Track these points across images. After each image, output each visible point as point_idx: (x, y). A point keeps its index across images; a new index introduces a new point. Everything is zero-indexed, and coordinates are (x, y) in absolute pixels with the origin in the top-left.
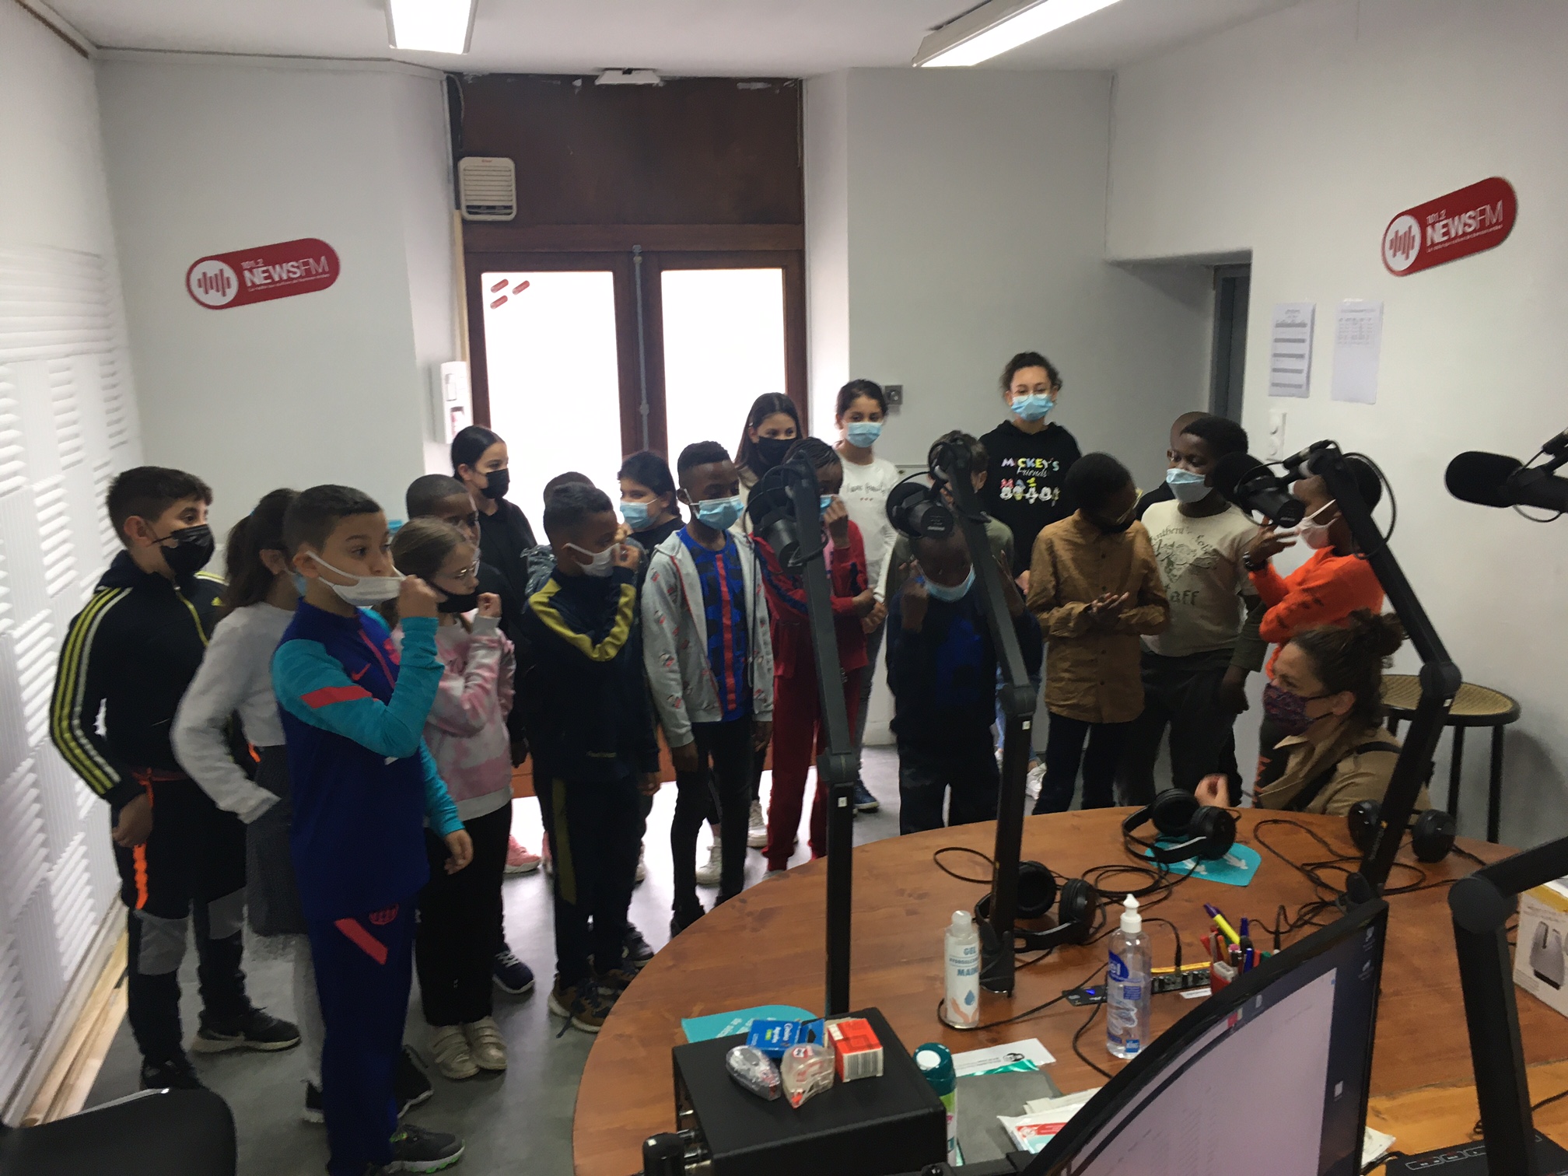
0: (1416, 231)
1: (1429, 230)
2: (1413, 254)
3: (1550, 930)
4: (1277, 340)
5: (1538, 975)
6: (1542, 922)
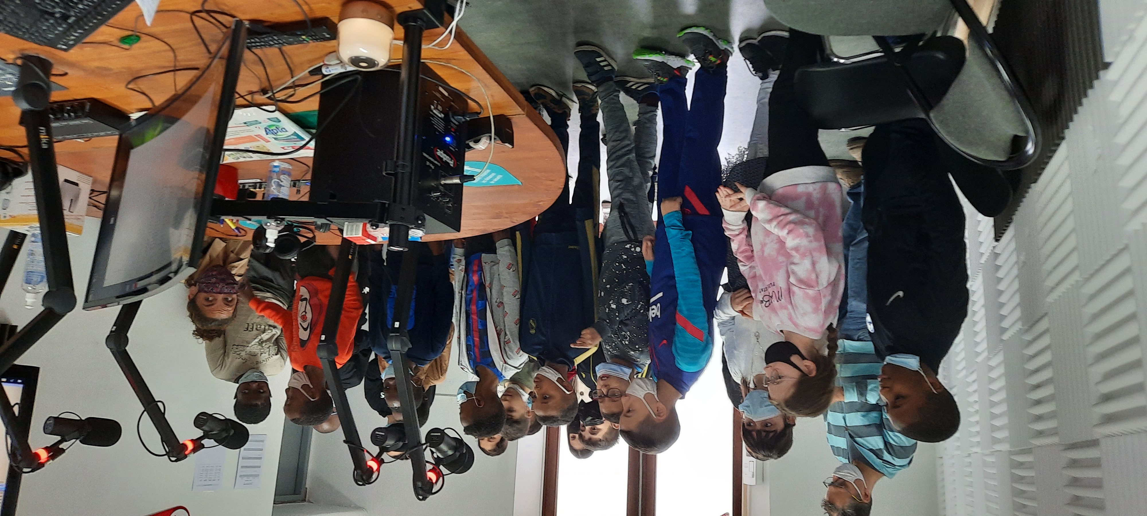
3: (68, 210)
4: (259, 467)
5: (77, 184)
6: (72, 212)
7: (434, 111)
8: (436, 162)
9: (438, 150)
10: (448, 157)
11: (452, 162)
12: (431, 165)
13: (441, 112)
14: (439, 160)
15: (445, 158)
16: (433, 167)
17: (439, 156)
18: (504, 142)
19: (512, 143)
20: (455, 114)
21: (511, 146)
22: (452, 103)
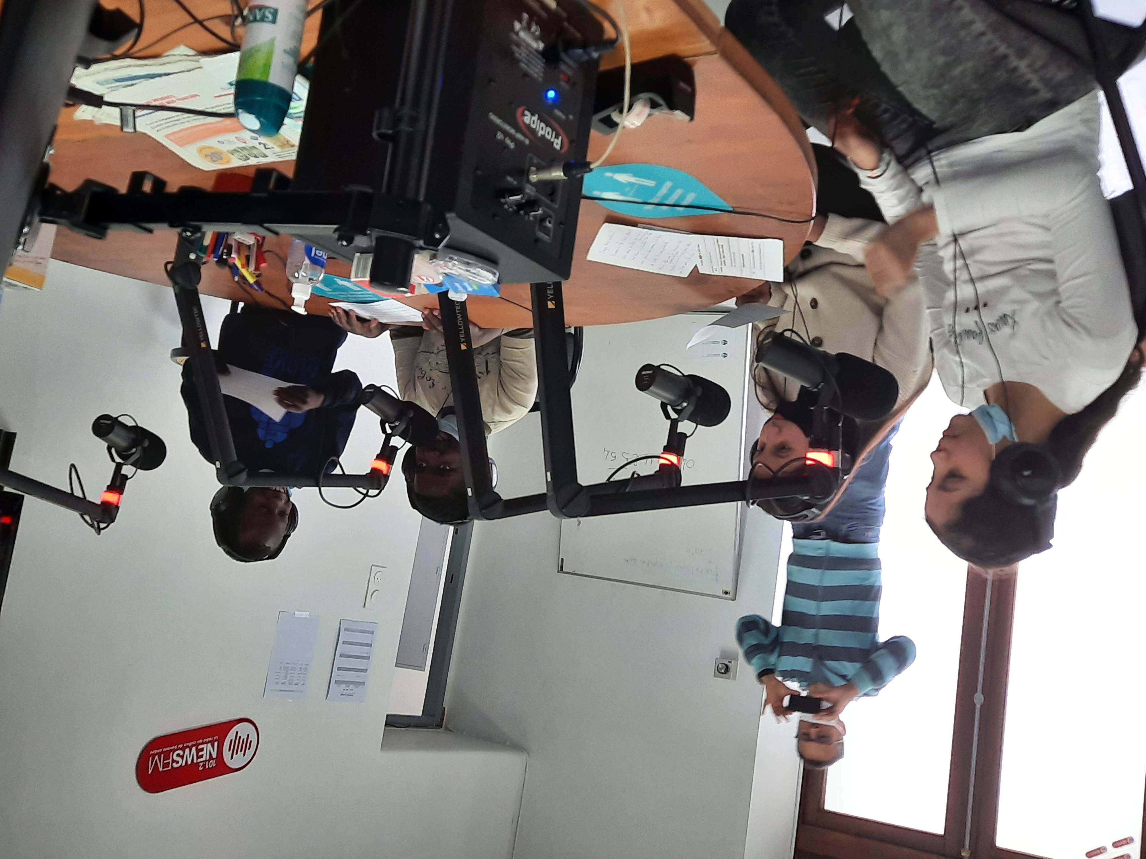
0: (227, 754)
1: (214, 756)
2: (231, 736)
4: (366, 671)
7: (522, 34)
8: (519, 136)
9: (527, 113)
10: (549, 129)
11: (559, 141)
12: (508, 141)
13: (536, 39)
14: (528, 133)
15: (543, 130)
16: (512, 146)
17: (528, 126)
18: (672, 107)
19: (690, 111)
20: (570, 44)
21: (687, 118)
22: (566, 24)
